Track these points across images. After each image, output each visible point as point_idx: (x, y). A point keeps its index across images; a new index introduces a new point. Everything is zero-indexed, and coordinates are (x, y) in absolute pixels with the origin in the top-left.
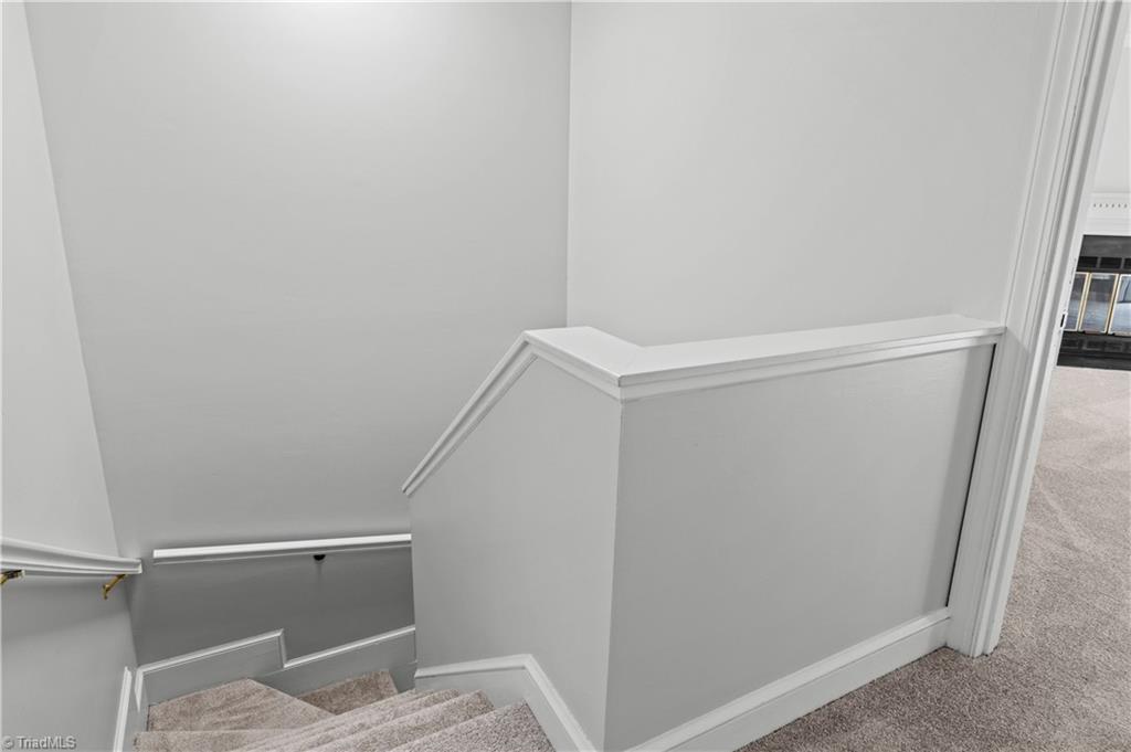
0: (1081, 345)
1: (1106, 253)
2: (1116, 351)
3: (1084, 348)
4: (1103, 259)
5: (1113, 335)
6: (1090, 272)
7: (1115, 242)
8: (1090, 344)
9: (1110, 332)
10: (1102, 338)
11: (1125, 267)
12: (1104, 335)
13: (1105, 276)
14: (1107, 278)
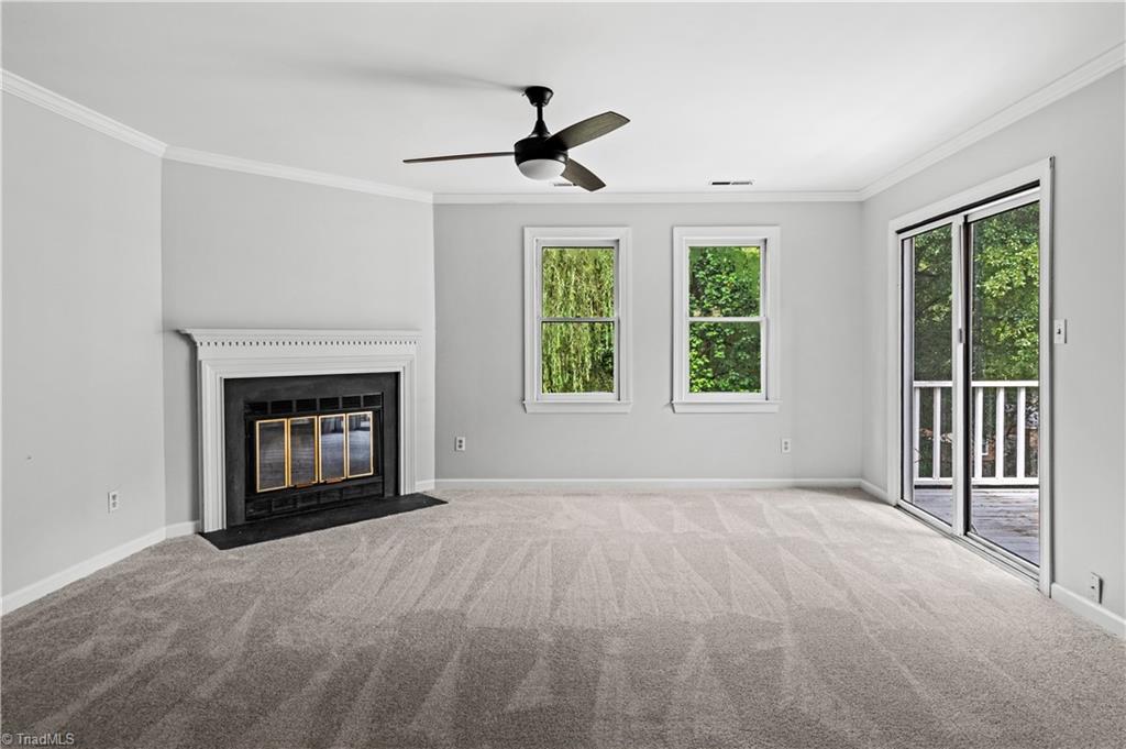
0: (295, 504)
1: (299, 395)
2: (331, 500)
3: (299, 505)
4: (298, 401)
5: (325, 483)
6: (288, 417)
7: (307, 383)
8: (305, 498)
9: (321, 481)
10: (316, 490)
11: (321, 408)
12: (315, 485)
13: (305, 419)
14: (306, 422)
